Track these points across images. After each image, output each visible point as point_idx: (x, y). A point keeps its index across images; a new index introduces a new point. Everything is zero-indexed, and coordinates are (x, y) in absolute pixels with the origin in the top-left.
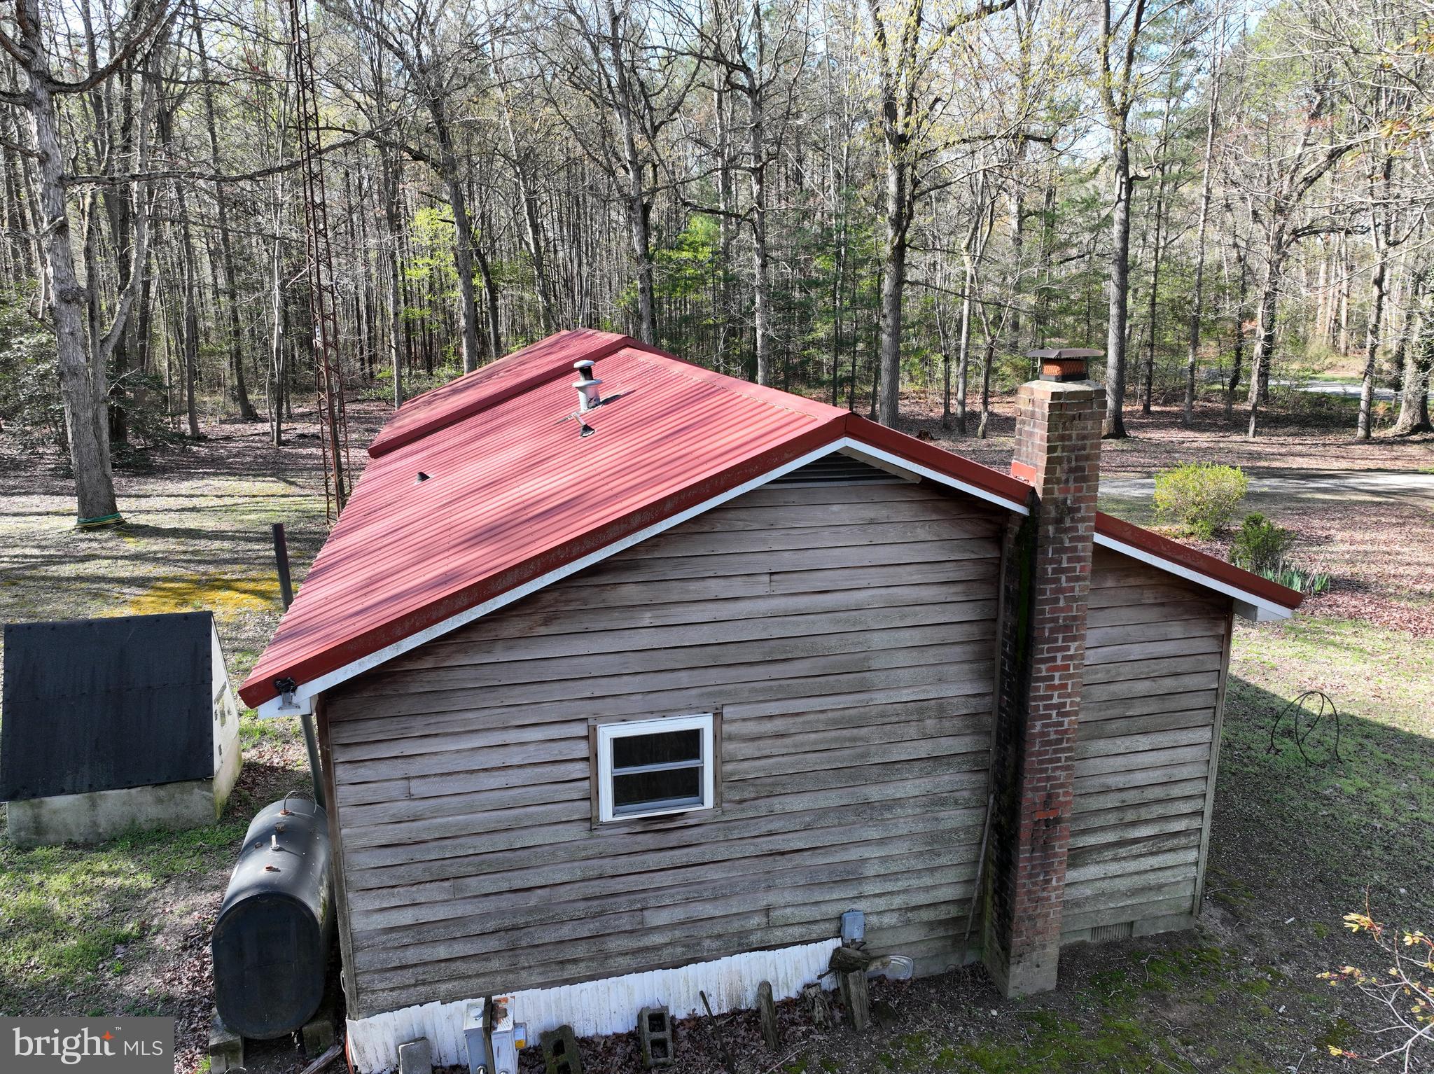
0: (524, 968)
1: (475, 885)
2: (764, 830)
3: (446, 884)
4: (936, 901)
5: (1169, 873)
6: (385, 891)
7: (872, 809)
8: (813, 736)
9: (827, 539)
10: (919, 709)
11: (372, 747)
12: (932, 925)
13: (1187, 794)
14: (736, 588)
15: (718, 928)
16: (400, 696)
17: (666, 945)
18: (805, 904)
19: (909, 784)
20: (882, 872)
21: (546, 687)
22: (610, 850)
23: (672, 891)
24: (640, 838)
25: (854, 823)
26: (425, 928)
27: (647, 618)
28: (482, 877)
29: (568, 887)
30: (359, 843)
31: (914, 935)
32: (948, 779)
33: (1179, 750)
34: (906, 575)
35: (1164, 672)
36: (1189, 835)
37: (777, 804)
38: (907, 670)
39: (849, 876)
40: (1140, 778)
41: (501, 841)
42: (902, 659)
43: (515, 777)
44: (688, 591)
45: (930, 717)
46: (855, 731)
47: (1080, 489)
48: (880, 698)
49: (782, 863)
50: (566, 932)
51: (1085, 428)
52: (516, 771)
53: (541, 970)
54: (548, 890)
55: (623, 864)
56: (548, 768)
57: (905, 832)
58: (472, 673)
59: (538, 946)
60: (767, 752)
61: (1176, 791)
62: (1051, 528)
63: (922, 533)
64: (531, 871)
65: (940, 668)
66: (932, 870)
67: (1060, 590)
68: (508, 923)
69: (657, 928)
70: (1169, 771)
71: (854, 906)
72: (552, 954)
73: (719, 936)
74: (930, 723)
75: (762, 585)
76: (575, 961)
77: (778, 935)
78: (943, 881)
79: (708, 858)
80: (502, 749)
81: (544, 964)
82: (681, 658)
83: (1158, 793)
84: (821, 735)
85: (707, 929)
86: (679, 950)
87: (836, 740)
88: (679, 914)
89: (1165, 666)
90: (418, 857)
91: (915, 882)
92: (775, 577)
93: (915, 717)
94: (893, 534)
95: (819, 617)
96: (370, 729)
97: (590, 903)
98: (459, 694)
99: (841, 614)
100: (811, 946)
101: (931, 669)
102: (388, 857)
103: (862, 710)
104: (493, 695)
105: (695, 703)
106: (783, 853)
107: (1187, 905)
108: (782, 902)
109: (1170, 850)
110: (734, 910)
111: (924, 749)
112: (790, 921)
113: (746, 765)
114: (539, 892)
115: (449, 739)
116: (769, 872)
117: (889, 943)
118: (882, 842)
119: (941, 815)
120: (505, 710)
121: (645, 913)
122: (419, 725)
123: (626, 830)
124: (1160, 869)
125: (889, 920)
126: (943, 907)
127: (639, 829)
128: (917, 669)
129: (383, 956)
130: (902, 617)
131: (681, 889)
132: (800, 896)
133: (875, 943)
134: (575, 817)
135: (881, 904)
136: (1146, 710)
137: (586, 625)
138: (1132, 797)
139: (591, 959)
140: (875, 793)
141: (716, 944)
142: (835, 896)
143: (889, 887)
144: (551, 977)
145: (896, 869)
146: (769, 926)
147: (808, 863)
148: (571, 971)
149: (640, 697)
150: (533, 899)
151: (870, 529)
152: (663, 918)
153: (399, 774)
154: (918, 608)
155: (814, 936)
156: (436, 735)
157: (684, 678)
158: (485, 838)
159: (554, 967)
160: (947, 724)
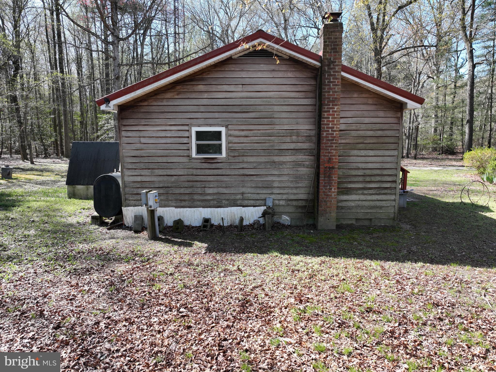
0: (170, 200)
1: (157, 172)
2: (241, 167)
3: (149, 170)
4: (298, 199)
5: (384, 202)
6: (133, 170)
7: (276, 164)
8: (256, 138)
9: (259, 75)
10: (291, 133)
11: (131, 127)
12: (297, 207)
13: (389, 174)
14: (232, 88)
15: (227, 197)
16: (138, 112)
17: (212, 200)
18: (254, 193)
19: (288, 157)
20: (279, 186)
21: (177, 114)
22: (195, 167)
23: (213, 183)
24: (204, 164)
25: (270, 168)
26: (143, 183)
27: (206, 95)
28: (159, 170)
29: (183, 177)
30: (127, 155)
31: (291, 210)
32: (301, 157)
33: (386, 157)
34: (284, 88)
35: (378, 129)
36: (391, 189)
37: (245, 159)
38: (286, 119)
39: (269, 186)
40: (370, 166)
41: (164, 160)
42: (284, 115)
43: (169, 140)
44: (218, 88)
45: (294, 136)
46: (270, 138)
47: (336, 55)
48: (278, 127)
49: (247, 178)
50: (182, 191)
51: (336, 35)
52: (169, 138)
53: (175, 202)
54: (177, 177)
55: (199, 172)
56: (178, 139)
57: (287, 173)
58: (157, 107)
59: (174, 194)
60: (242, 141)
61: (385, 172)
62: (326, 68)
63: (290, 75)
64: (173, 170)
65: (297, 119)
66: (296, 188)
67: (330, 89)
68: (166, 185)
69: (209, 194)
70: (382, 164)
71: (270, 196)
72: (178, 197)
73: (228, 200)
74: (294, 137)
75: (240, 88)
76: (185, 200)
77: (246, 202)
78: (300, 192)
79: (224, 173)
80: (165, 132)
81: (176, 200)
82: (216, 109)
83: (378, 172)
84: (259, 138)
85: (223, 197)
86: (215, 202)
87: (264, 140)
88: (215, 191)
89: (378, 126)
90: (142, 161)
91: (290, 191)
92: (244, 86)
93: (289, 135)
94: (280, 75)
95: (257, 99)
96: (131, 122)
97: (189, 183)
98: (154, 113)
99: (264, 99)
100: (256, 208)
101: (294, 119)
102: (134, 160)
103: (272, 131)
104: (163, 115)
105: (220, 123)
106: (247, 175)
107: (392, 216)
108: (247, 192)
109: (384, 194)
110: (232, 192)
111: (292, 146)
112: (250, 198)
113: (236, 145)
114: (175, 177)
115: (151, 127)
116: (243, 181)
117: (282, 211)
118: (279, 175)
119: (299, 169)
120: (166, 119)
121: (205, 188)
122: (143, 122)
123: (200, 161)
124: (381, 200)
125: (282, 203)
126: (300, 201)
127: (203, 161)
128: (289, 119)
129: (132, 190)
130: (284, 101)
131: (216, 183)
132: (253, 191)
133: (277, 210)
134: (185, 155)
135: (279, 197)
136: (371, 142)
137: (188, 96)
138: (368, 172)
139: (189, 201)
140: (276, 159)
141: (226, 202)
142: (264, 192)
143: (282, 191)
144: (178, 204)
145: (284, 186)
146: (243, 199)
147: (255, 180)
148: (183, 204)
149: (203, 119)
150: (173, 179)
151: (273, 73)
152: (210, 191)
153: (138, 136)
154: (289, 99)
155: (257, 204)
156: (148, 125)
157: (217, 115)
158: (160, 158)
159: (179, 201)
160: (300, 138)
